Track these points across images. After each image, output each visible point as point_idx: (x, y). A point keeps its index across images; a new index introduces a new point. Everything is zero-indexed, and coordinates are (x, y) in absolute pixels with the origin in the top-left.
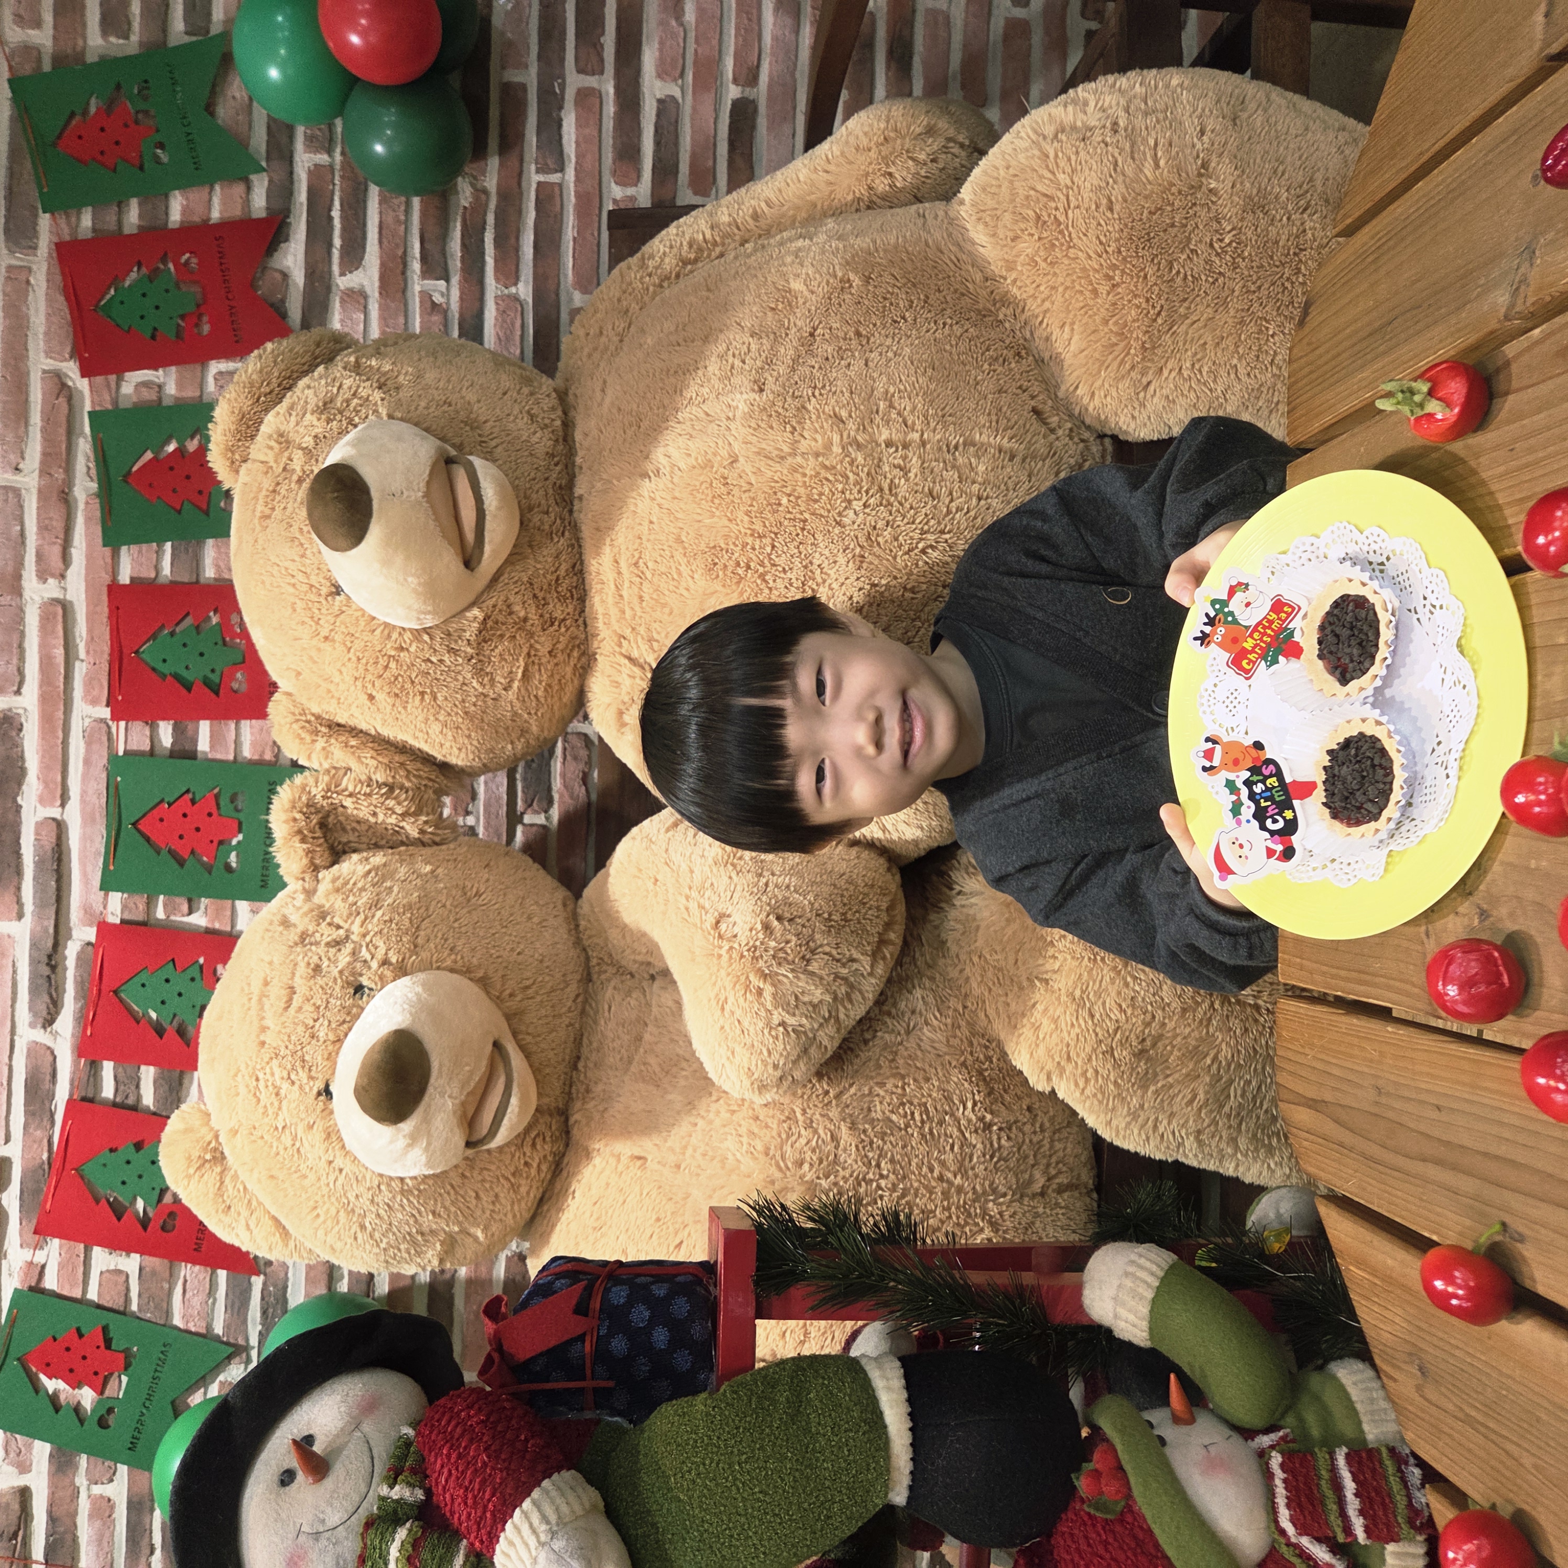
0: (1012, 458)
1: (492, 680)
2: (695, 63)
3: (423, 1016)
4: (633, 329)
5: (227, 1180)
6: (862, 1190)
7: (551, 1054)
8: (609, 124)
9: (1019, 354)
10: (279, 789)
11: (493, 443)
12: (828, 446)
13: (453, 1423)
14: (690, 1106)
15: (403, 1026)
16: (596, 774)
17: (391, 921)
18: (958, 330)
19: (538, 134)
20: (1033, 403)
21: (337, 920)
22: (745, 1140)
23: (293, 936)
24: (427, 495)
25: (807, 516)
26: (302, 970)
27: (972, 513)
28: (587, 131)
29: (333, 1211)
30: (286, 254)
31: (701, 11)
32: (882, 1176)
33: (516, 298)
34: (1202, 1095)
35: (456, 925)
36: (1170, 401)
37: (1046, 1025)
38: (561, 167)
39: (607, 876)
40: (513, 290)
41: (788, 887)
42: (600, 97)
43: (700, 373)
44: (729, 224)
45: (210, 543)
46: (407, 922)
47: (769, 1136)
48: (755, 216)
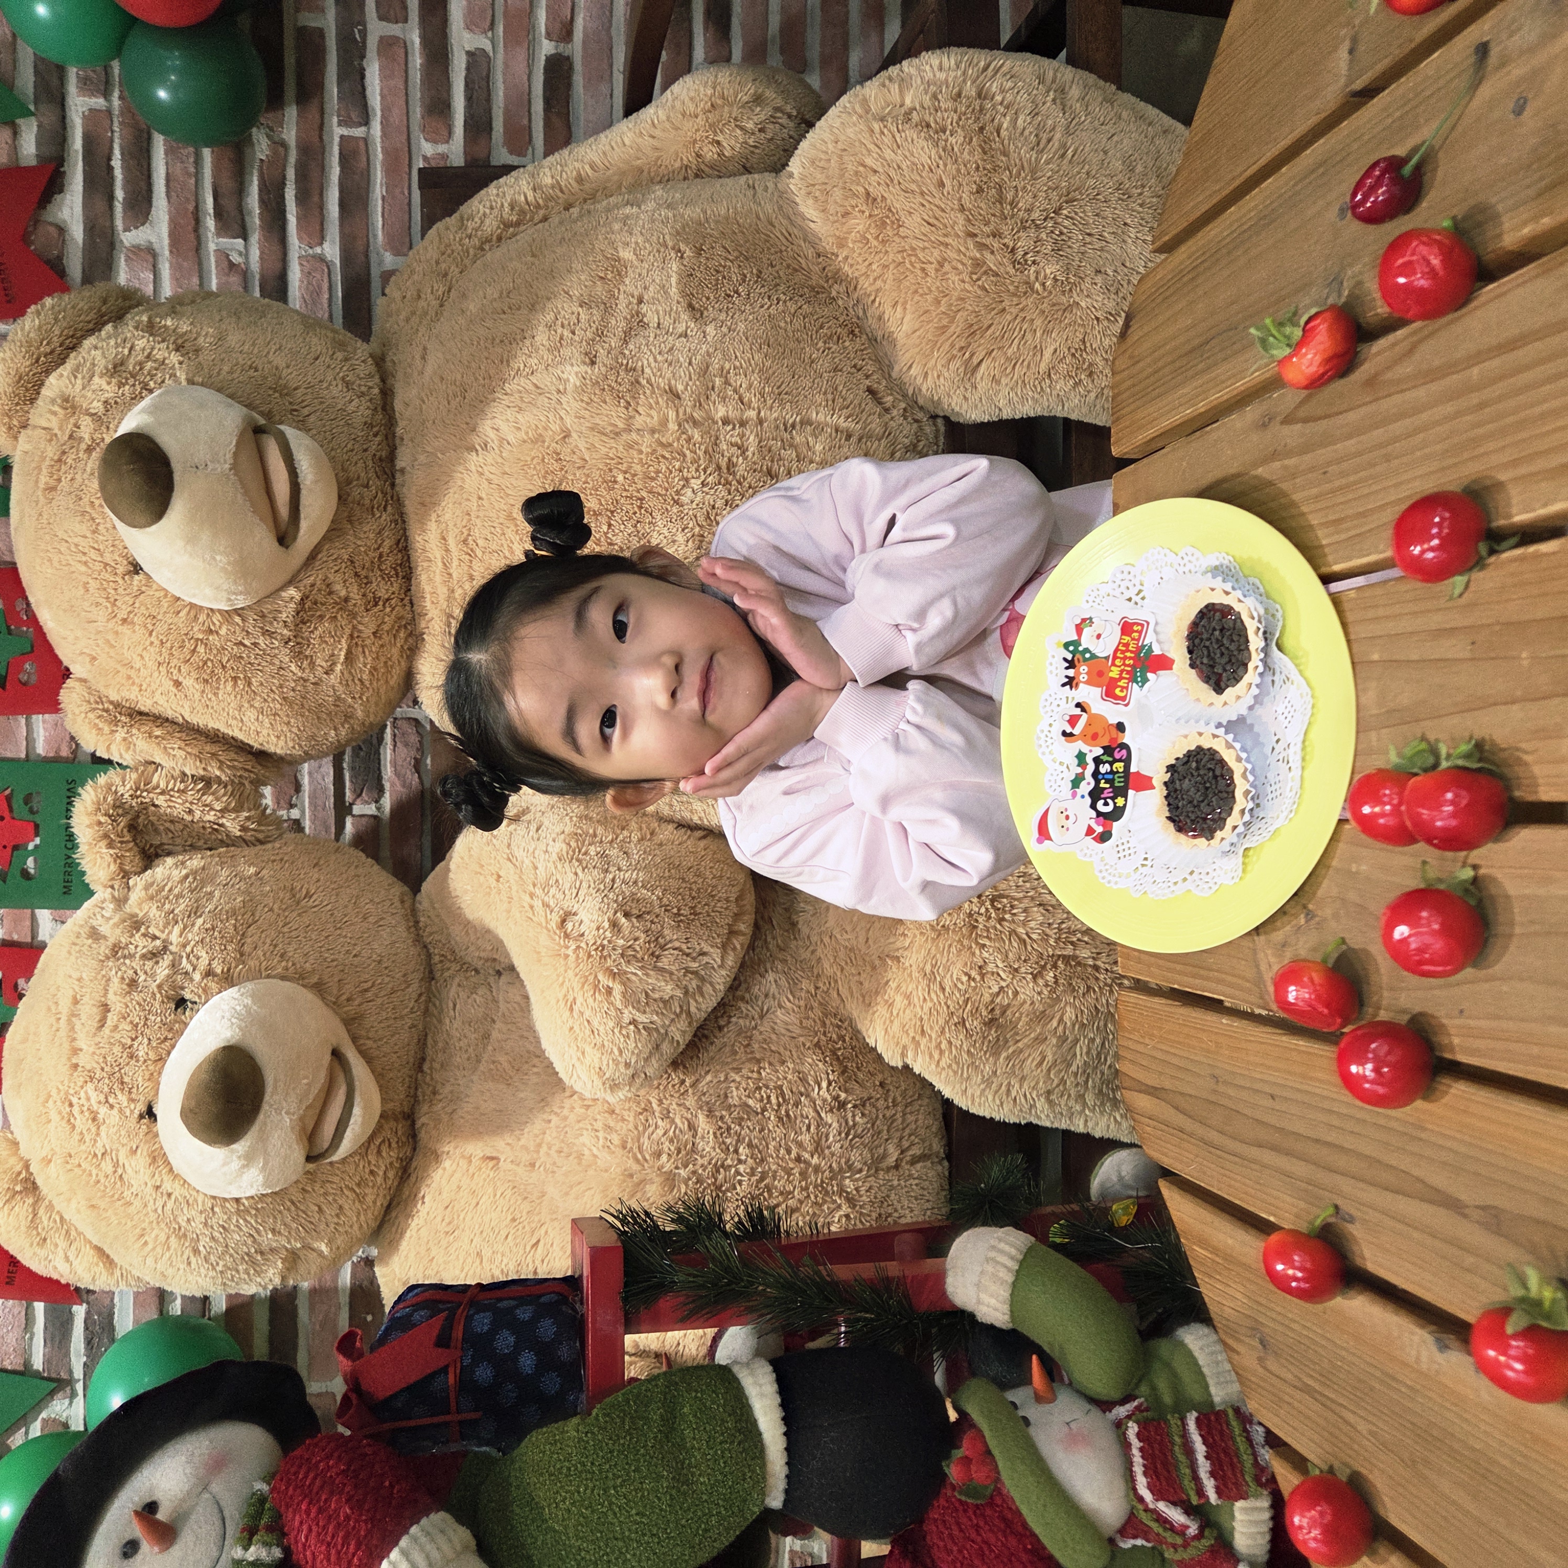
0: (849, 437)
2: (506, 14)
3: (254, 1030)
4: (452, 294)
5: (41, 1211)
6: (720, 1177)
7: (394, 1058)
8: (416, 77)
9: (852, 332)
10: (80, 790)
11: (306, 412)
12: (664, 422)
13: (311, 1475)
14: (543, 1102)
15: (232, 1042)
16: (429, 761)
17: (213, 928)
18: (792, 307)
19: (340, 84)
20: (867, 382)
21: (151, 930)
22: (601, 1134)
23: (104, 949)
24: (234, 467)
25: (644, 494)
26: (116, 985)
28: (392, 83)
29: (162, 1237)
30: (60, 209)
32: (740, 1161)
33: (321, 259)
34: (1050, 1058)
35: (286, 929)
36: (998, 382)
37: (899, 1002)
38: (366, 121)
39: (448, 870)
40: (318, 250)
41: (635, 882)
42: (406, 47)
43: (528, 343)
44: (552, 186)
46: (231, 929)
47: (627, 1127)
48: (579, 179)
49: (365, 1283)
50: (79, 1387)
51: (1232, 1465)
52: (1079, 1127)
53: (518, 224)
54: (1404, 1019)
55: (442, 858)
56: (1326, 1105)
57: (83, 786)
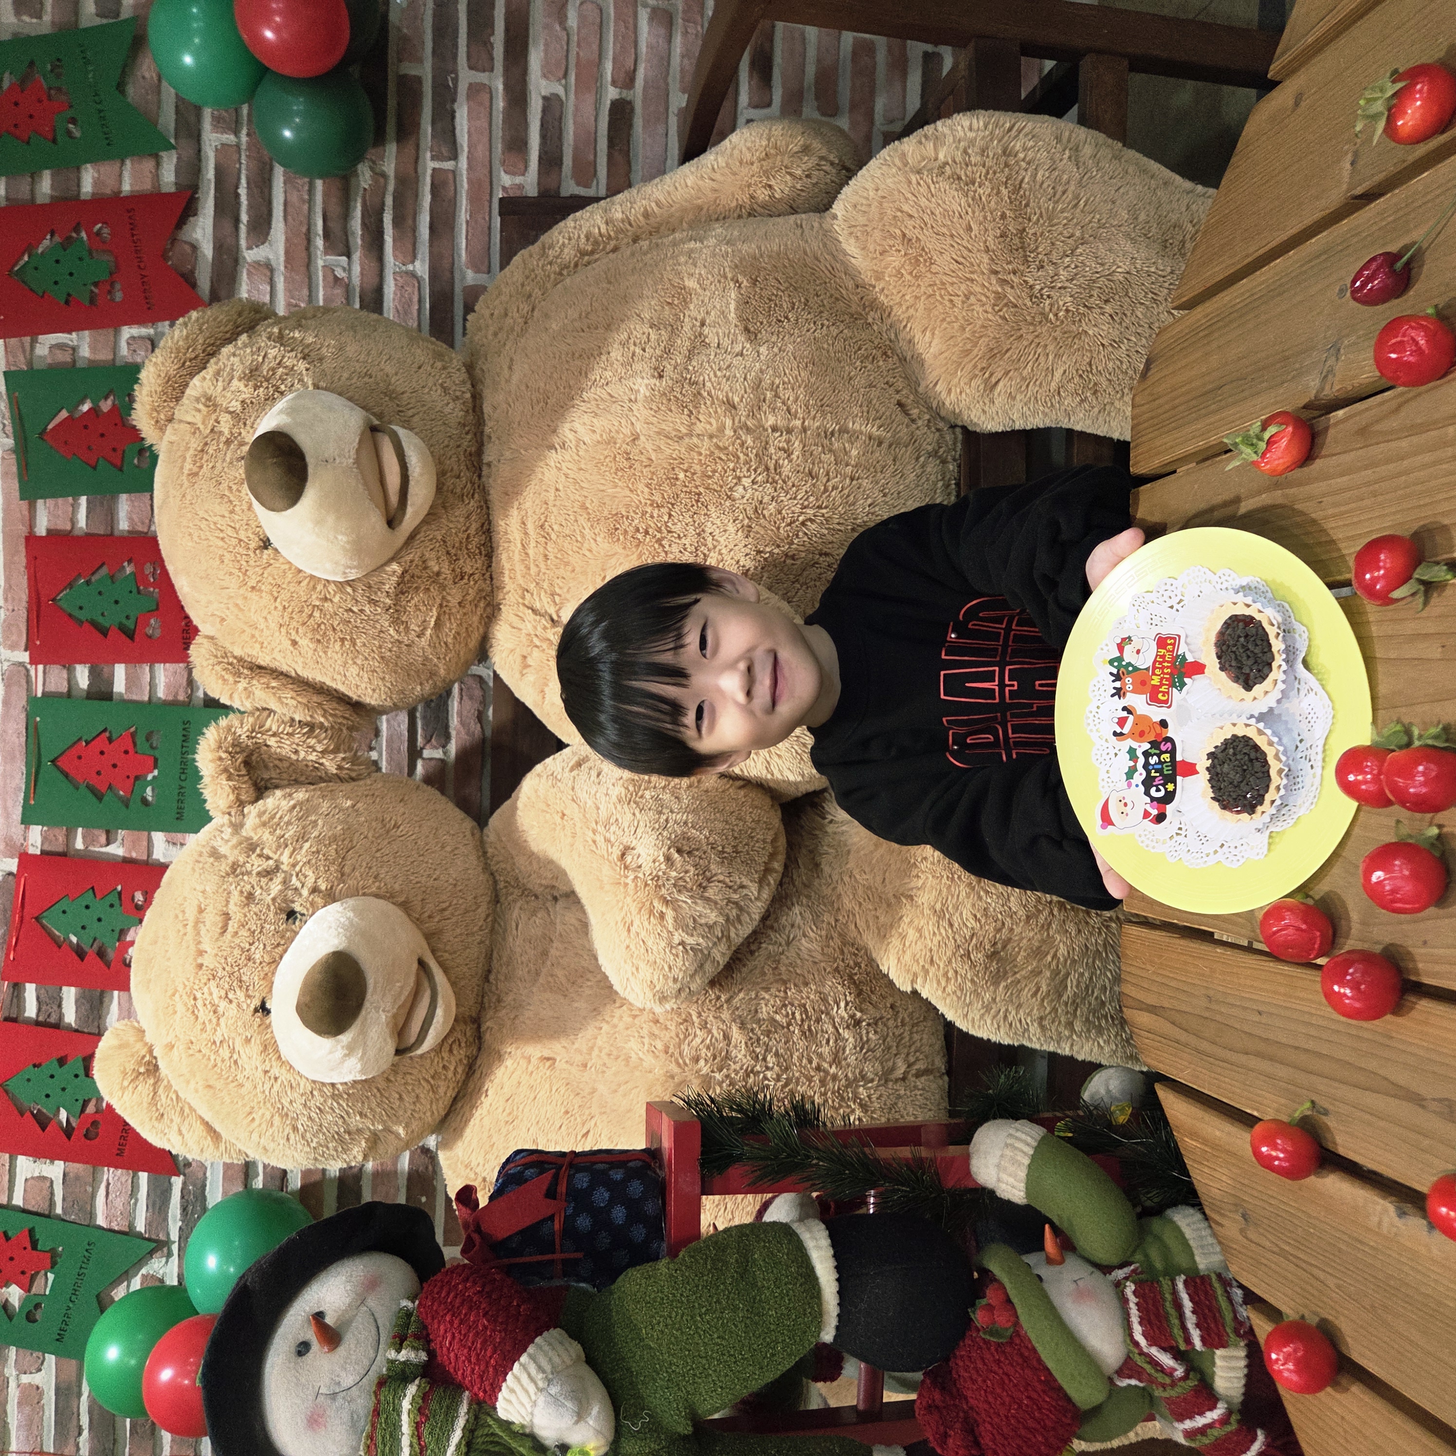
0: (880, 444)
1: (407, 628)
2: (578, 64)
3: (357, 939)
4: (536, 313)
5: (161, 1091)
6: (751, 1081)
7: (465, 969)
8: (498, 118)
9: (885, 353)
10: (204, 730)
11: (411, 413)
12: (722, 429)
14: (596, 1012)
15: (340, 948)
16: (491, 712)
17: (318, 852)
18: (834, 331)
19: (433, 123)
20: (898, 397)
21: (265, 851)
22: (646, 1041)
23: (225, 867)
24: (357, 461)
25: (702, 490)
26: (236, 897)
27: (846, 492)
28: (478, 123)
29: (268, 1116)
30: (194, 229)
31: (582, 18)
32: (767, 1068)
33: (413, 275)
34: (1044, 988)
35: (378, 854)
36: (1014, 398)
37: (912, 934)
38: (454, 155)
39: (514, 808)
40: (410, 267)
41: (686, 823)
42: (491, 93)
43: (604, 358)
44: (623, 221)
45: (123, 497)
46: (333, 852)
47: (669, 1035)
48: (646, 215)
49: (422, 1169)
50: (175, 1248)
52: (1065, 1050)
53: (592, 252)
54: (1378, 949)
55: (509, 796)
56: (1306, 1018)
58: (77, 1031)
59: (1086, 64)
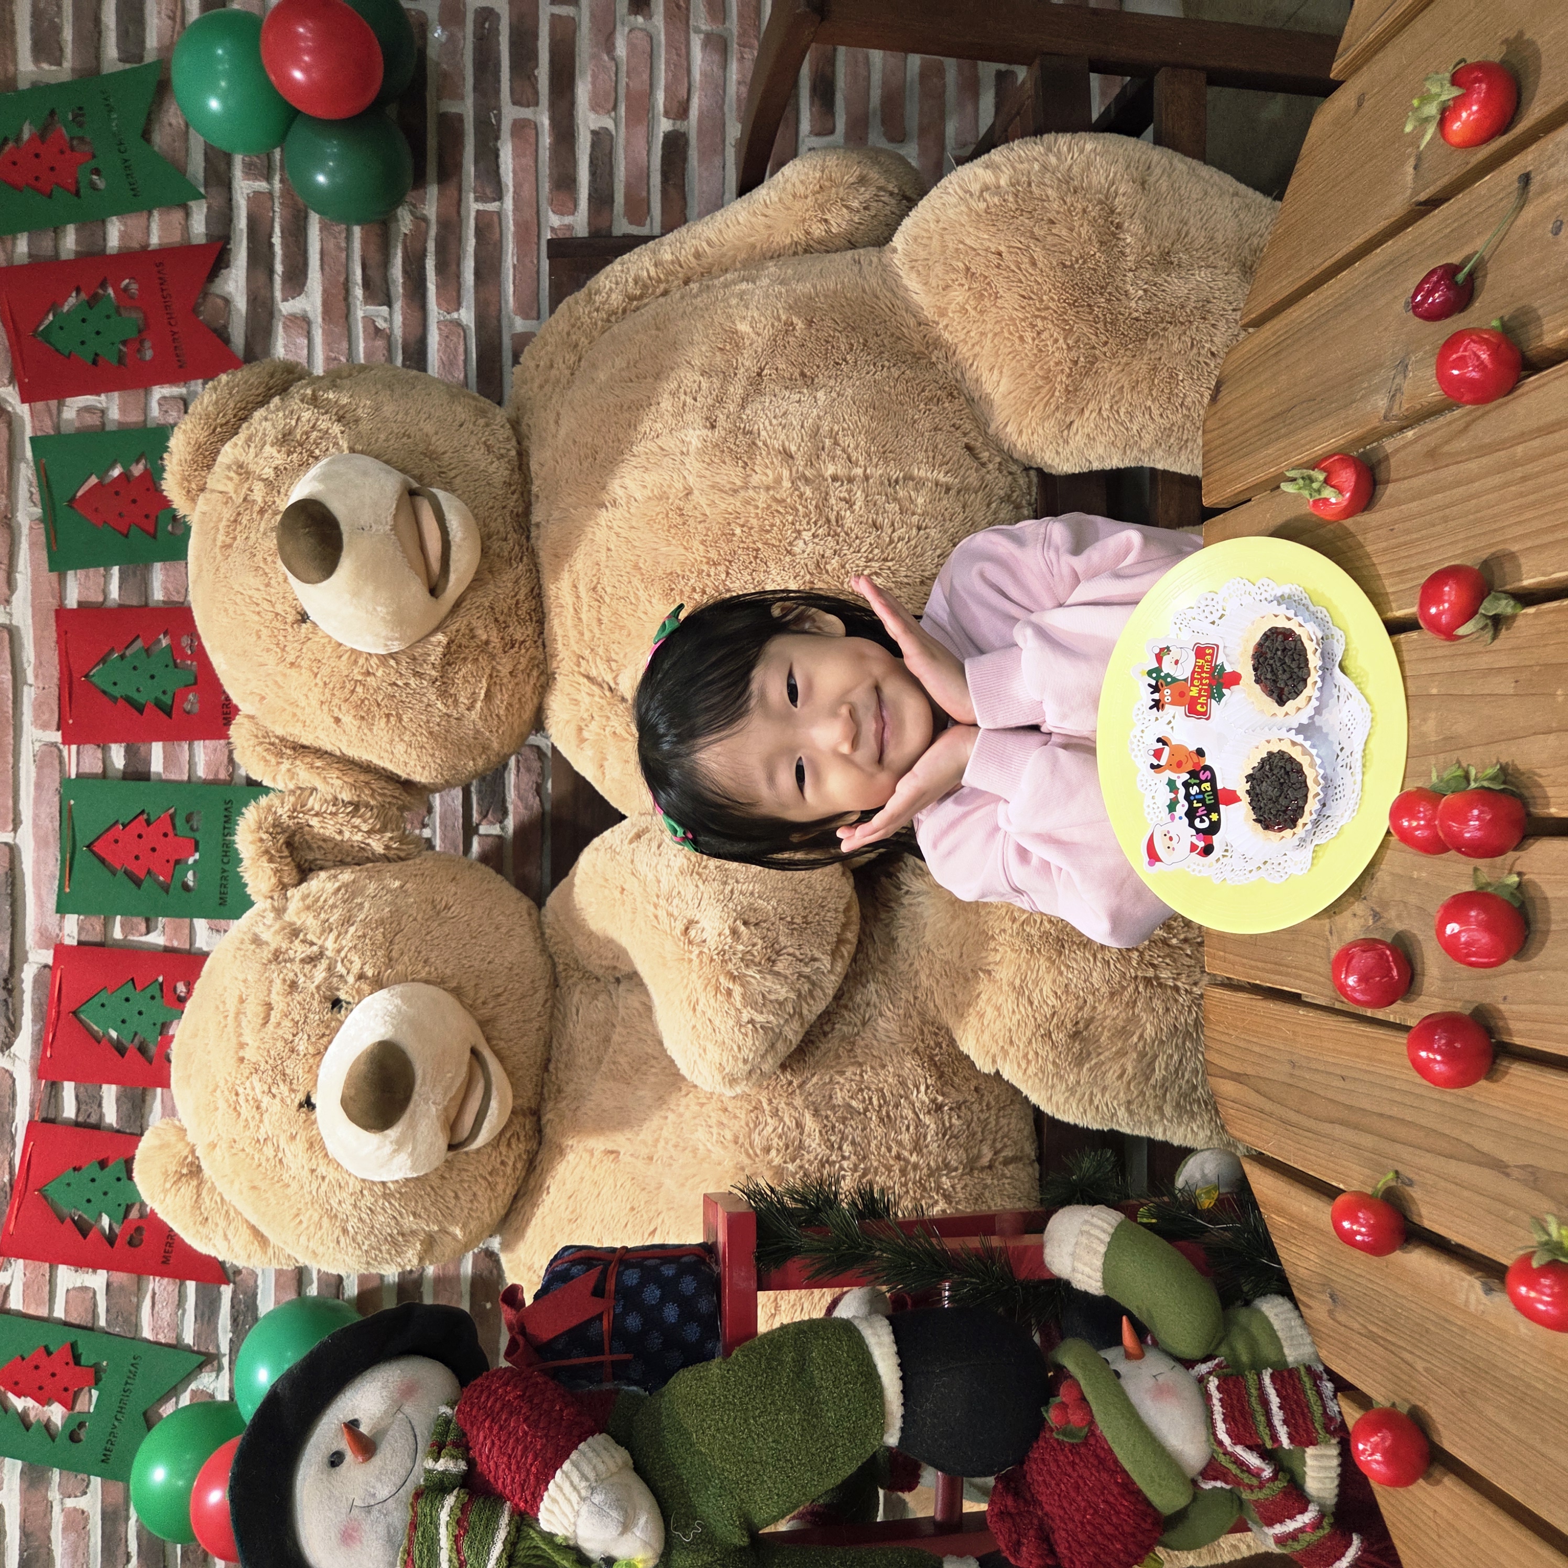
0: (948, 490)
1: (456, 701)
2: (628, 96)
3: (405, 1027)
4: (582, 364)
5: (204, 1193)
6: (826, 1171)
7: (523, 1058)
8: (545, 155)
9: (951, 394)
10: (244, 810)
11: (452, 474)
12: (778, 480)
14: (661, 1101)
15: (386, 1037)
16: (549, 785)
17: (364, 936)
18: (896, 372)
19: (476, 163)
20: (965, 440)
21: (310, 937)
22: (715, 1130)
23: (266, 954)
24: (394, 528)
25: (760, 545)
26: (278, 986)
27: (913, 543)
28: (523, 161)
29: (316, 1217)
30: (226, 282)
31: (632, 47)
32: (844, 1158)
33: (458, 323)
34: (1130, 1071)
35: (428, 938)
37: (990, 1013)
38: (499, 197)
39: (572, 885)
40: (455, 315)
41: (752, 893)
42: (536, 128)
43: (653, 408)
44: (673, 262)
45: (158, 566)
46: (380, 937)
47: (738, 1126)
48: (697, 255)
49: (486, 1273)
50: (225, 1361)
51: (1303, 1414)
52: (1158, 1135)
53: (641, 297)
55: (566, 874)
57: (246, 805)
58: (118, 1131)
59: (1160, 80)
